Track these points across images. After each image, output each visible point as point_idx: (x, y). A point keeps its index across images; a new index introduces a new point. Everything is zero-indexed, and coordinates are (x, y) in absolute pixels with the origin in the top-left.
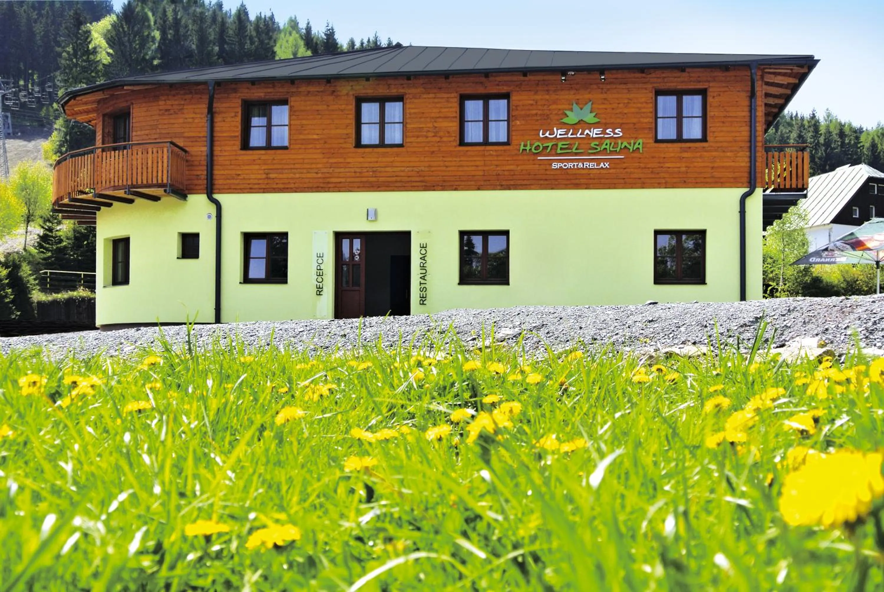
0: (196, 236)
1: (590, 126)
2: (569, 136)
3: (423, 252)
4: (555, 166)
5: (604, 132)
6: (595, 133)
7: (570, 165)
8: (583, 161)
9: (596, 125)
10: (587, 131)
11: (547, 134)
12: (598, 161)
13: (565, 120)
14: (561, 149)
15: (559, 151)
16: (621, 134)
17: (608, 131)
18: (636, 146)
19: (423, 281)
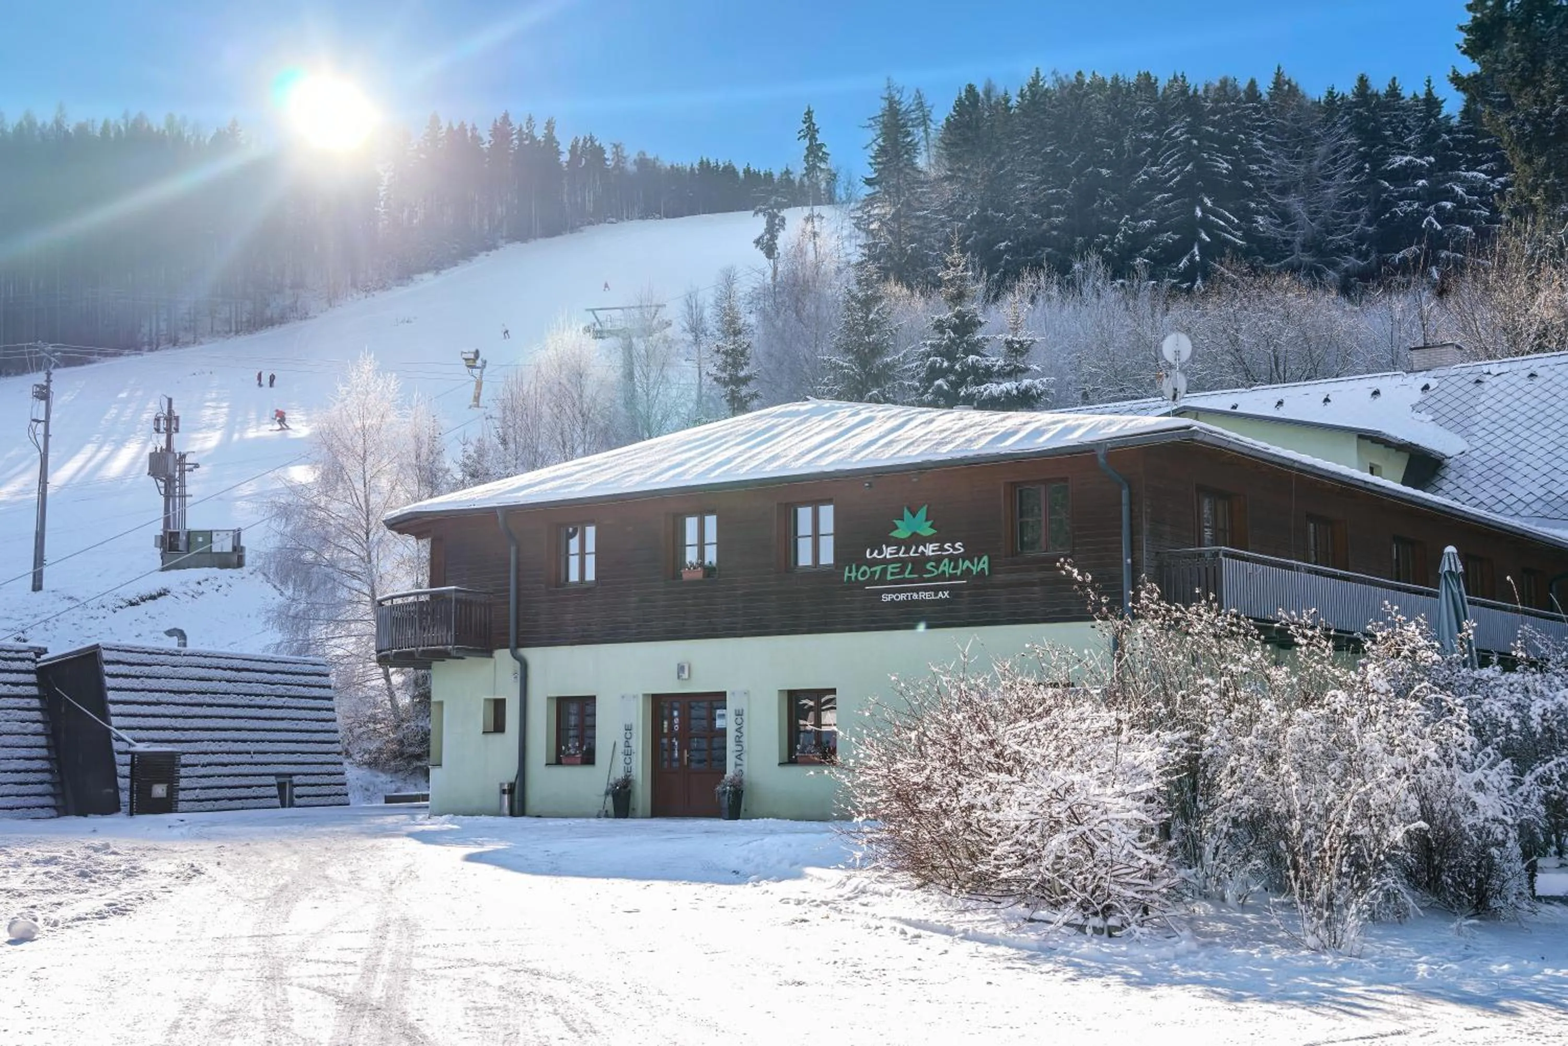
0: (504, 701)
1: (924, 541)
2: (901, 555)
3: (739, 721)
4: (886, 598)
5: (942, 549)
6: (930, 550)
7: (902, 597)
8: (917, 590)
9: (931, 540)
10: (921, 548)
11: (875, 554)
12: (936, 590)
13: (894, 534)
14: (892, 574)
15: (889, 578)
16: (962, 550)
17: (946, 546)
18: (981, 566)
19: (739, 762)
